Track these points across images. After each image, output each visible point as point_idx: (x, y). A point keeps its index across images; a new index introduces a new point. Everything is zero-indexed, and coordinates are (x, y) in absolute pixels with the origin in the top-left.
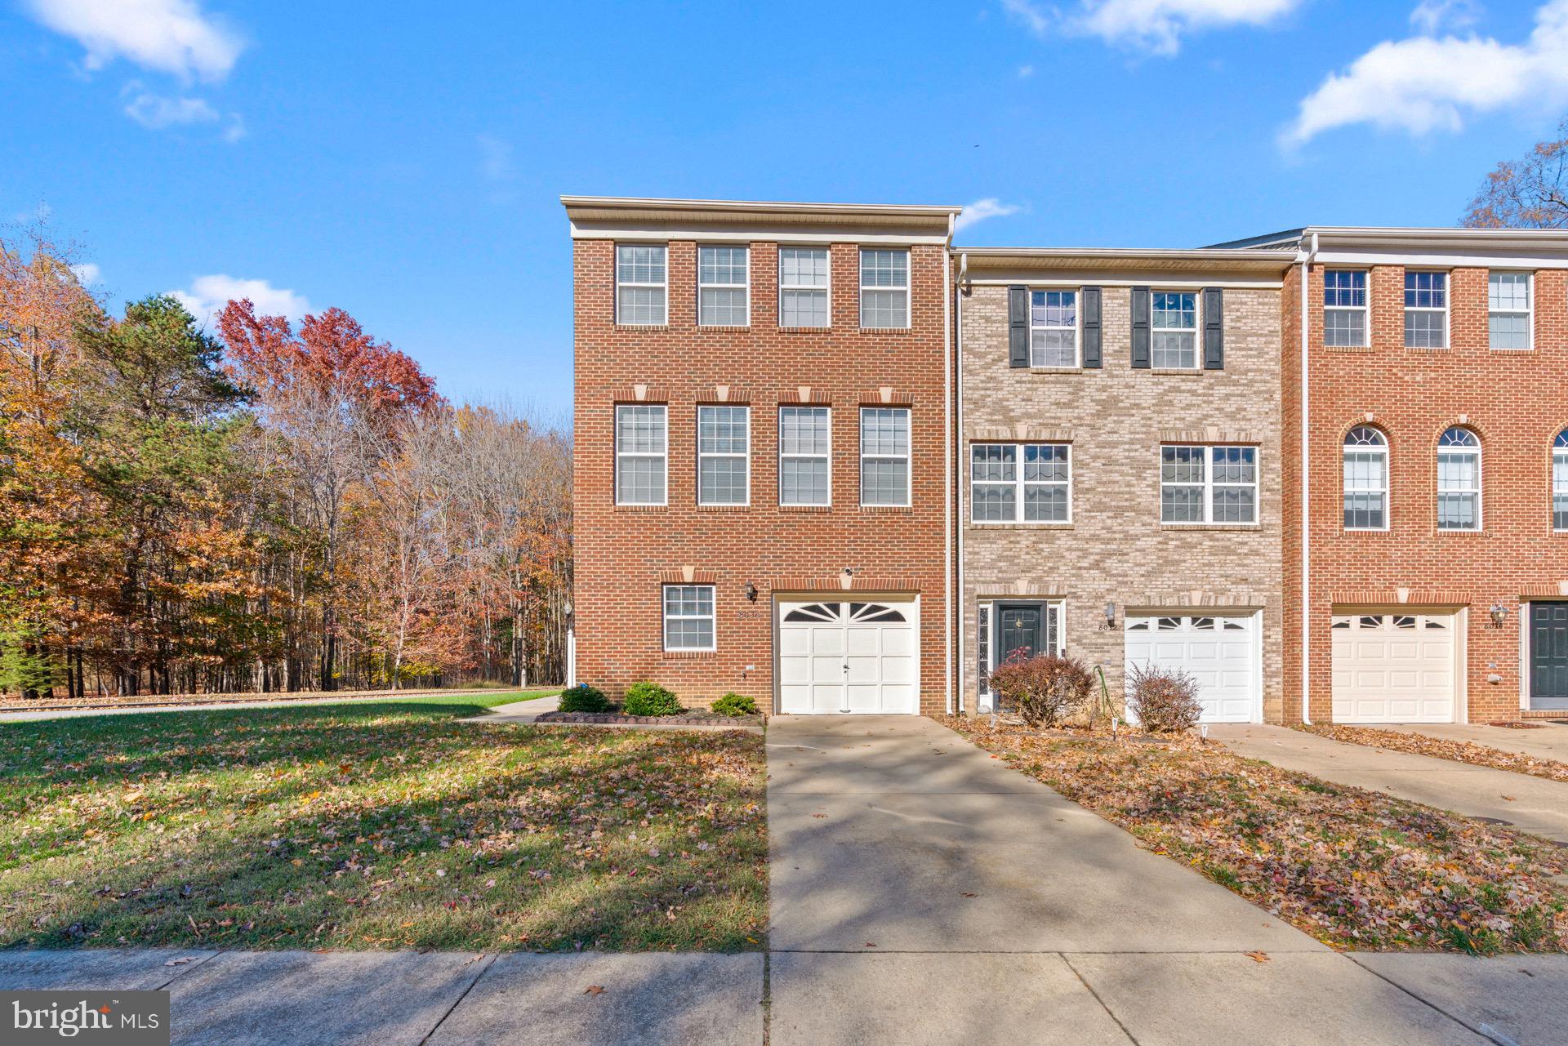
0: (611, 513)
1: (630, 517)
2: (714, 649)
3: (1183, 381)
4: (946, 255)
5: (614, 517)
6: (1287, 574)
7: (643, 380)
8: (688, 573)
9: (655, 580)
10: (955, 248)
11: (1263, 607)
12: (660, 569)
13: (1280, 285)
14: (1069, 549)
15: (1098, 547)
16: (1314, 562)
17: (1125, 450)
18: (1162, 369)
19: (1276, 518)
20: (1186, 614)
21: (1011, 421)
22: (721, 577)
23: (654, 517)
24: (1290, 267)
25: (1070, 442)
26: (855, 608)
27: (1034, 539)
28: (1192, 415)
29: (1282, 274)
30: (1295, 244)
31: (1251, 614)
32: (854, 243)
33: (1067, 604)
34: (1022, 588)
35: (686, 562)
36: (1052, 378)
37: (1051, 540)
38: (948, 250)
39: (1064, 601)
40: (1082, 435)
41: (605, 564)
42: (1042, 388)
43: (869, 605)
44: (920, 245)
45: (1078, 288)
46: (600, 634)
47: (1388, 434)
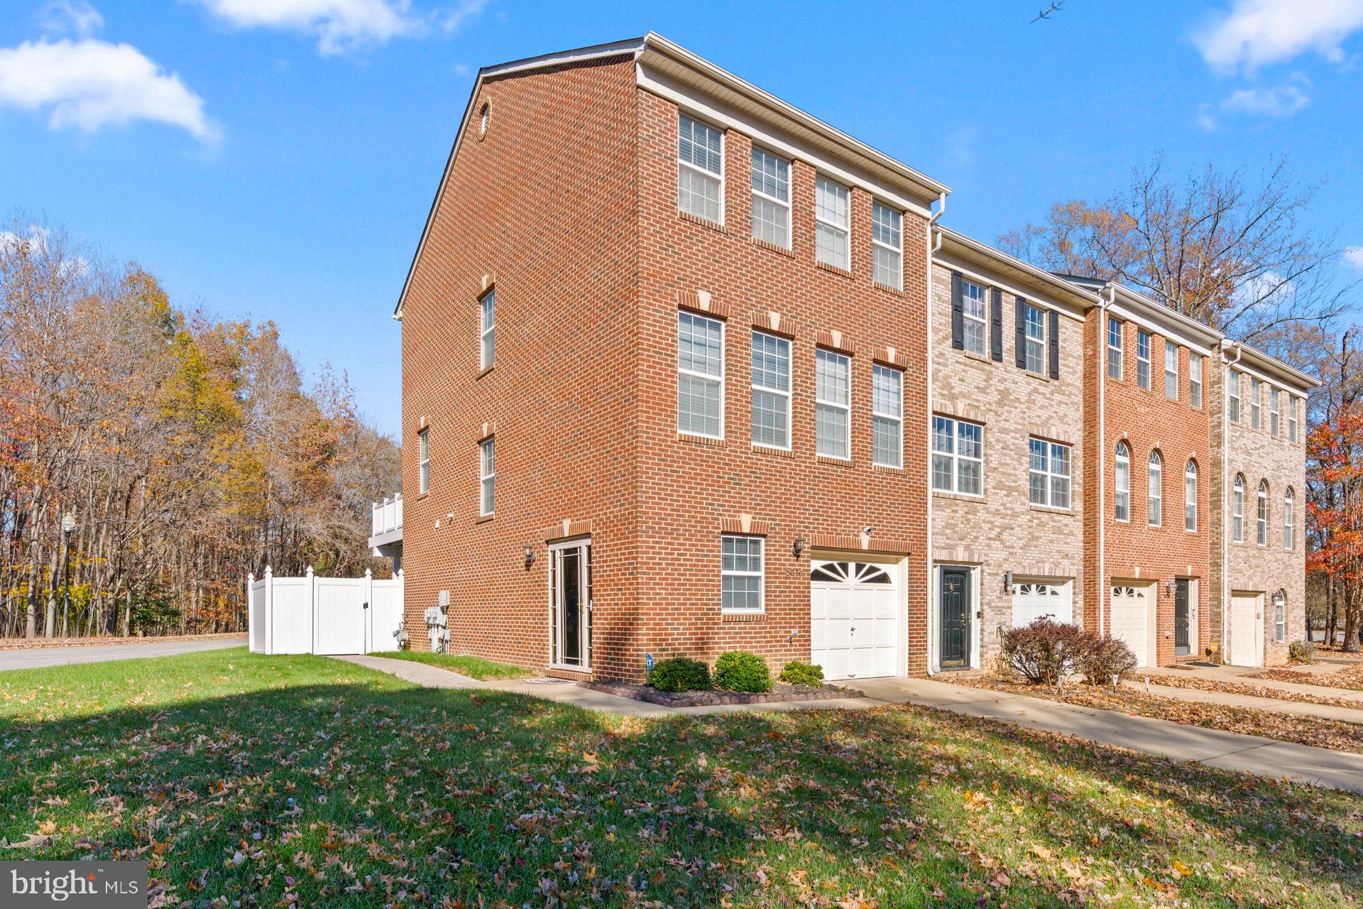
0: (675, 442)
1: (694, 450)
2: (761, 611)
3: (1040, 384)
4: (929, 229)
5: (679, 448)
6: (1088, 552)
7: (705, 286)
8: (746, 521)
9: (716, 528)
10: (937, 225)
11: (1074, 578)
12: (721, 515)
13: (1083, 319)
14: (984, 521)
15: (999, 521)
16: (1106, 543)
17: (1013, 438)
18: (1031, 373)
19: (1079, 506)
20: (1034, 582)
21: (953, 398)
22: (771, 529)
23: (716, 453)
24: (1094, 307)
25: (984, 424)
26: (859, 568)
27: (965, 509)
28: (1045, 414)
29: (1086, 312)
30: (1096, 290)
31: (1063, 583)
32: (871, 193)
33: (982, 571)
34: (961, 555)
35: (742, 509)
36: (975, 363)
37: (974, 512)
38: (932, 225)
39: (979, 567)
40: (990, 419)
41: (669, 505)
42: (971, 371)
43: (868, 565)
44: (912, 212)
45: (988, 286)
46: (663, 592)
47: (1131, 450)
